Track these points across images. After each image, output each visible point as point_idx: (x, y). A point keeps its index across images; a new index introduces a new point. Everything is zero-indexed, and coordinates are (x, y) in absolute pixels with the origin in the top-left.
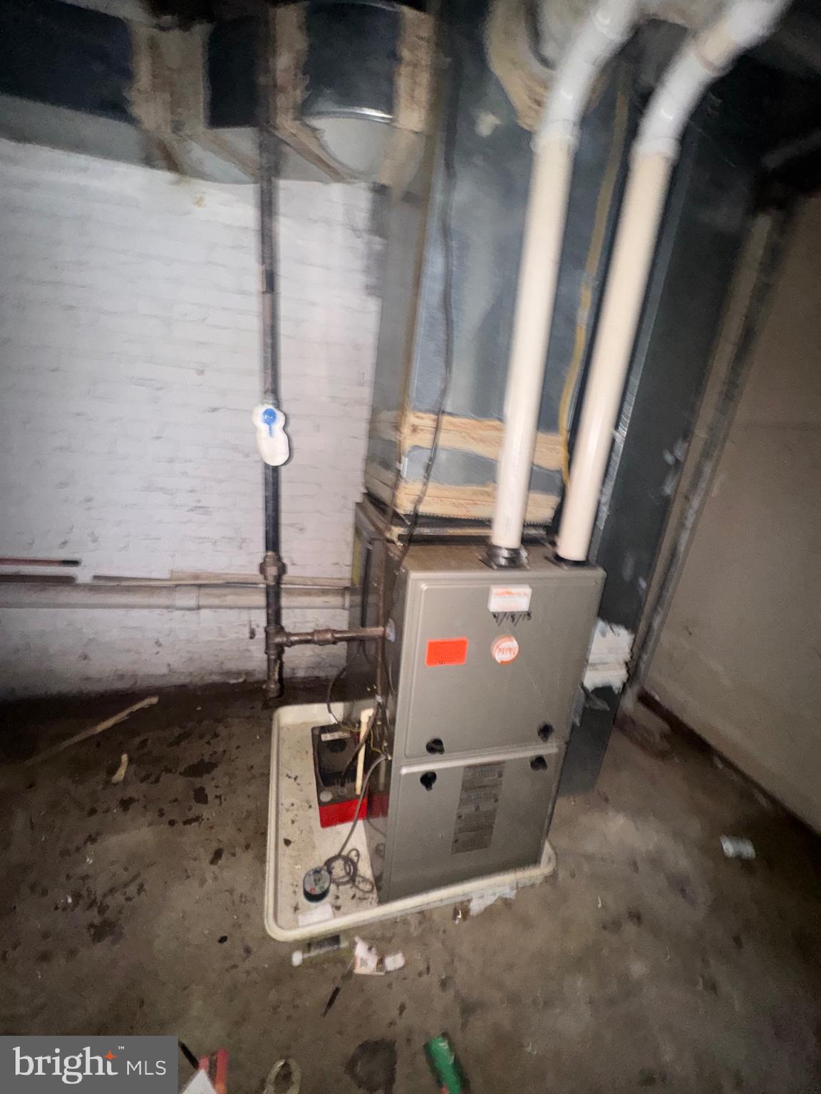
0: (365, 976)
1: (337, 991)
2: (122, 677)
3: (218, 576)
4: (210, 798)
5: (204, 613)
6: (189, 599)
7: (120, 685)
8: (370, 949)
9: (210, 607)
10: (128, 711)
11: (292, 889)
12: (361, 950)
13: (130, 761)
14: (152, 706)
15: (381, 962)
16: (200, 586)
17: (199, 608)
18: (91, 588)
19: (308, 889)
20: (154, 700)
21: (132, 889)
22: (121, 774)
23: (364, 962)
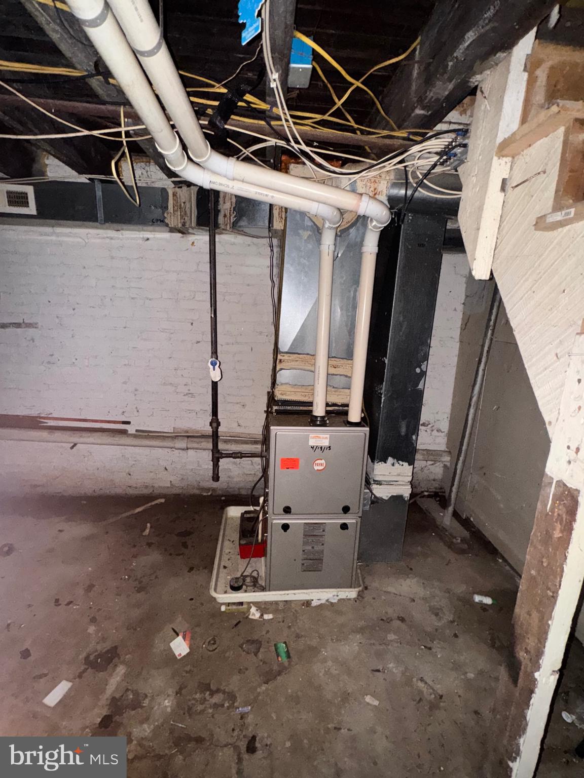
0: (252, 619)
1: (239, 622)
2: (146, 487)
3: (197, 432)
4: (189, 547)
5: (190, 452)
6: (182, 444)
7: (146, 492)
8: (257, 610)
9: (193, 449)
10: (150, 504)
11: (224, 585)
12: (253, 610)
13: (151, 527)
14: (162, 503)
15: (262, 615)
16: (188, 437)
17: (187, 449)
18: (135, 436)
19: (232, 584)
20: (163, 500)
21: (153, 577)
22: (147, 531)
23: (254, 614)
